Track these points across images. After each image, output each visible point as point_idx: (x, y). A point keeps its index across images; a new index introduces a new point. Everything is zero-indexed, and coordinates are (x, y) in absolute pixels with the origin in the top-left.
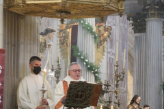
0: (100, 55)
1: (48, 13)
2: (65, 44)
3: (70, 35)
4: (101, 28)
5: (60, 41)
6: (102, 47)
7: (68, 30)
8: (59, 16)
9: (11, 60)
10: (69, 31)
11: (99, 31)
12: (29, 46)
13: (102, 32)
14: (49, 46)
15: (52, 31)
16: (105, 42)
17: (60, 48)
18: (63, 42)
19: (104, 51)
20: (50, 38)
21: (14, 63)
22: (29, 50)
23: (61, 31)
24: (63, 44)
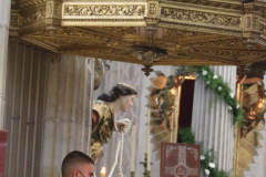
0: (247, 153)
1: (114, 50)
2: (164, 124)
3: (177, 103)
4: (253, 90)
5: (153, 115)
6: (251, 134)
7: (173, 91)
8: (140, 57)
9: (22, 157)
10: (176, 92)
11: (247, 97)
12: (66, 126)
13: (255, 98)
14: (121, 126)
15: (129, 92)
16: (260, 124)
17: (153, 131)
18: (159, 119)
19: (256, 144)
20: (123, 109)
21: (29, 166)
22: (65, 135)
23: (155, 92)
24: (159, 122)
